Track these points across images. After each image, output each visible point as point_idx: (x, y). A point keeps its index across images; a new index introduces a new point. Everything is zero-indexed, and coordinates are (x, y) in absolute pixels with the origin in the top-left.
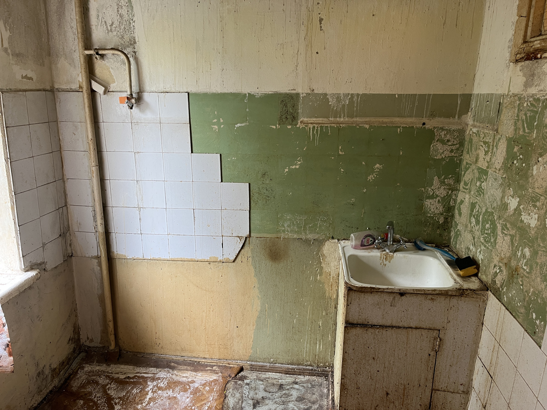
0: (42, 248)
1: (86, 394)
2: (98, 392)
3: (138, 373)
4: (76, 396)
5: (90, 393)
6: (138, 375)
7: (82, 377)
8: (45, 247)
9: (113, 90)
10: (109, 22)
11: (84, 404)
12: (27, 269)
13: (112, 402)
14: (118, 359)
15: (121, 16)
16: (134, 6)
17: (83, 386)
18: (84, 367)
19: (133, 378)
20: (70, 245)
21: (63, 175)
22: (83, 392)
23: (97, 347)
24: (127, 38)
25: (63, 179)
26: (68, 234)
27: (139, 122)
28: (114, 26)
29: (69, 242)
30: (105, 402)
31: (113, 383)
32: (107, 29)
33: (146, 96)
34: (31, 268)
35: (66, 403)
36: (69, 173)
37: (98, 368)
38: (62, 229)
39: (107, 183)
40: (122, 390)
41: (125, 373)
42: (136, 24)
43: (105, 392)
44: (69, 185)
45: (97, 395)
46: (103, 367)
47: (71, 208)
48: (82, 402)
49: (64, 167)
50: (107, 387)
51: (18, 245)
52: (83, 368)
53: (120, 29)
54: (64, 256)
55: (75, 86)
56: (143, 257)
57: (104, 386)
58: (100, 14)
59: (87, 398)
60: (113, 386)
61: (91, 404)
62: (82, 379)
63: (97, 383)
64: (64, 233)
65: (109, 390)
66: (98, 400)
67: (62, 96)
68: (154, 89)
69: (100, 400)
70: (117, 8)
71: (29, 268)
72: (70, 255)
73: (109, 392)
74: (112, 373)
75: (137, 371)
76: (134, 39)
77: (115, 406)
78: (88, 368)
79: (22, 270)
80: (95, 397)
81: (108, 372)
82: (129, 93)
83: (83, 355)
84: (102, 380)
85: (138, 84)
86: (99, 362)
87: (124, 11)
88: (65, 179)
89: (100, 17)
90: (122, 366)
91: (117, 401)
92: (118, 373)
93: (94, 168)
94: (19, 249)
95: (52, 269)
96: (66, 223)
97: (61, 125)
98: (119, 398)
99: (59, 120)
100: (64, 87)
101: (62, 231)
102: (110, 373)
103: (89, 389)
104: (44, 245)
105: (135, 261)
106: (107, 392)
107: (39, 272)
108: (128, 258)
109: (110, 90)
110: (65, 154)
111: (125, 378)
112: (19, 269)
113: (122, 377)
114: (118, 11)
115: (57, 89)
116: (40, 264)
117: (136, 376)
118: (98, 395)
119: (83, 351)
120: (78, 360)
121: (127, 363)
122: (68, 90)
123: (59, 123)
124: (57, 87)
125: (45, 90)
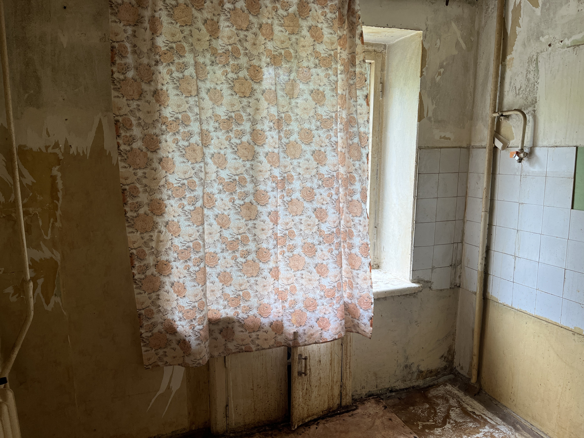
0: (431, 270)
1: (435, 403)
2: (444, 407)
3: (484, 415)
4: (427, 400)
5: (438, 405)
6: (483, 416)
7: (441, 390)
8: (434, 270)
9: (512, 146)
10: (518, 87)
11: (428, 408)
12: (414, 281)
13: (448, 420)
14: (475, 395)
15: (528, 80)
16: (540, 70)
17: (437, 397)
18: (447, 385)
19: (478, 416)
20: (460, 277)
21: (464, 217)
22: (434, 401)
23: (464, 376)
24: (530, 99)
25: (463, 221)
26: (459, 267)
27: (528, 175)
28: (521, 89)
29: (458, 274)
30: (443, 417)
31: (459, 409)
32: (516, 93)
33: (538, 151)
34: (418, 282)
35: (418, 400)
36: (468, 217)
37: (456, 392)
38: (453, 261)
39: (494, 228)
40: (462, 418)
41: (474, 408)
42: (539, 86)
43: (448, 410)
44: (468, 226)
45: (441, 409)
46: (461, 394)
47: (466, 246)
48: (428, 406)
49: (467, 210)
50: (452, 408)
51: (411, 260)
52: (445, 385)
53: (526, 92)
54: (451, 284)
55: (484, 144)
56: (512, 305)
57: (450, 407)
58: (513, 81)
59: (433, 406)
60: (458, 410)
61: (432, 411)
62: (440, 392)
63: (447, 401)
64: (455, 265)
65: (452, 411)
66: (439, 412)
67: (474, 152)
68: (545, 144)
69: (441, 413)
70: (526, 74)
71: (416, 280)
72: (458, 285)
73: (451, 412)
74: (464, 402)
75: (484, 413)
76: (536, 98)
77: (447, 424)
78: (449, 387)
79: (410, 280)
80: (439, 409)
81: (461, 400)
82: (520, 148)
83: (452, 376)
84: (452, 402)
85: (532, 139)
86: (460, 388)
87: (531, 76)
88: (465, 221)
89: (512, 84)
90: (475, 402)
91: (452, 422)
92: (468, 405)
93: (483, 213)
94: (411, 264)
95: (437, 290)
96: (458, 258)
97: (470, 175)
98: (455, 421)
99: (470, 171)
100: (477, 144)
101: (454, 263)
102: (462, 401)
103: (440, 401)
104: (433, 268)
105: (505, 307)
106: (450, 411)
107: (422, 287)
108: (500, 302)
109: (509, 146)
110: (469, 200)
111: (470, 412)
112: (408, 279)
113: (469, 409)
114: (527, 76)
115: (472, 146)
116: (427, 282)
117: (481, 416)
118: (442, 409)
119: (453, 374)
120: (446, 378)
121: (480, 402)
122: (479, 147)
123: (469, 173)
124: (472, 144)
125: (460, 147)
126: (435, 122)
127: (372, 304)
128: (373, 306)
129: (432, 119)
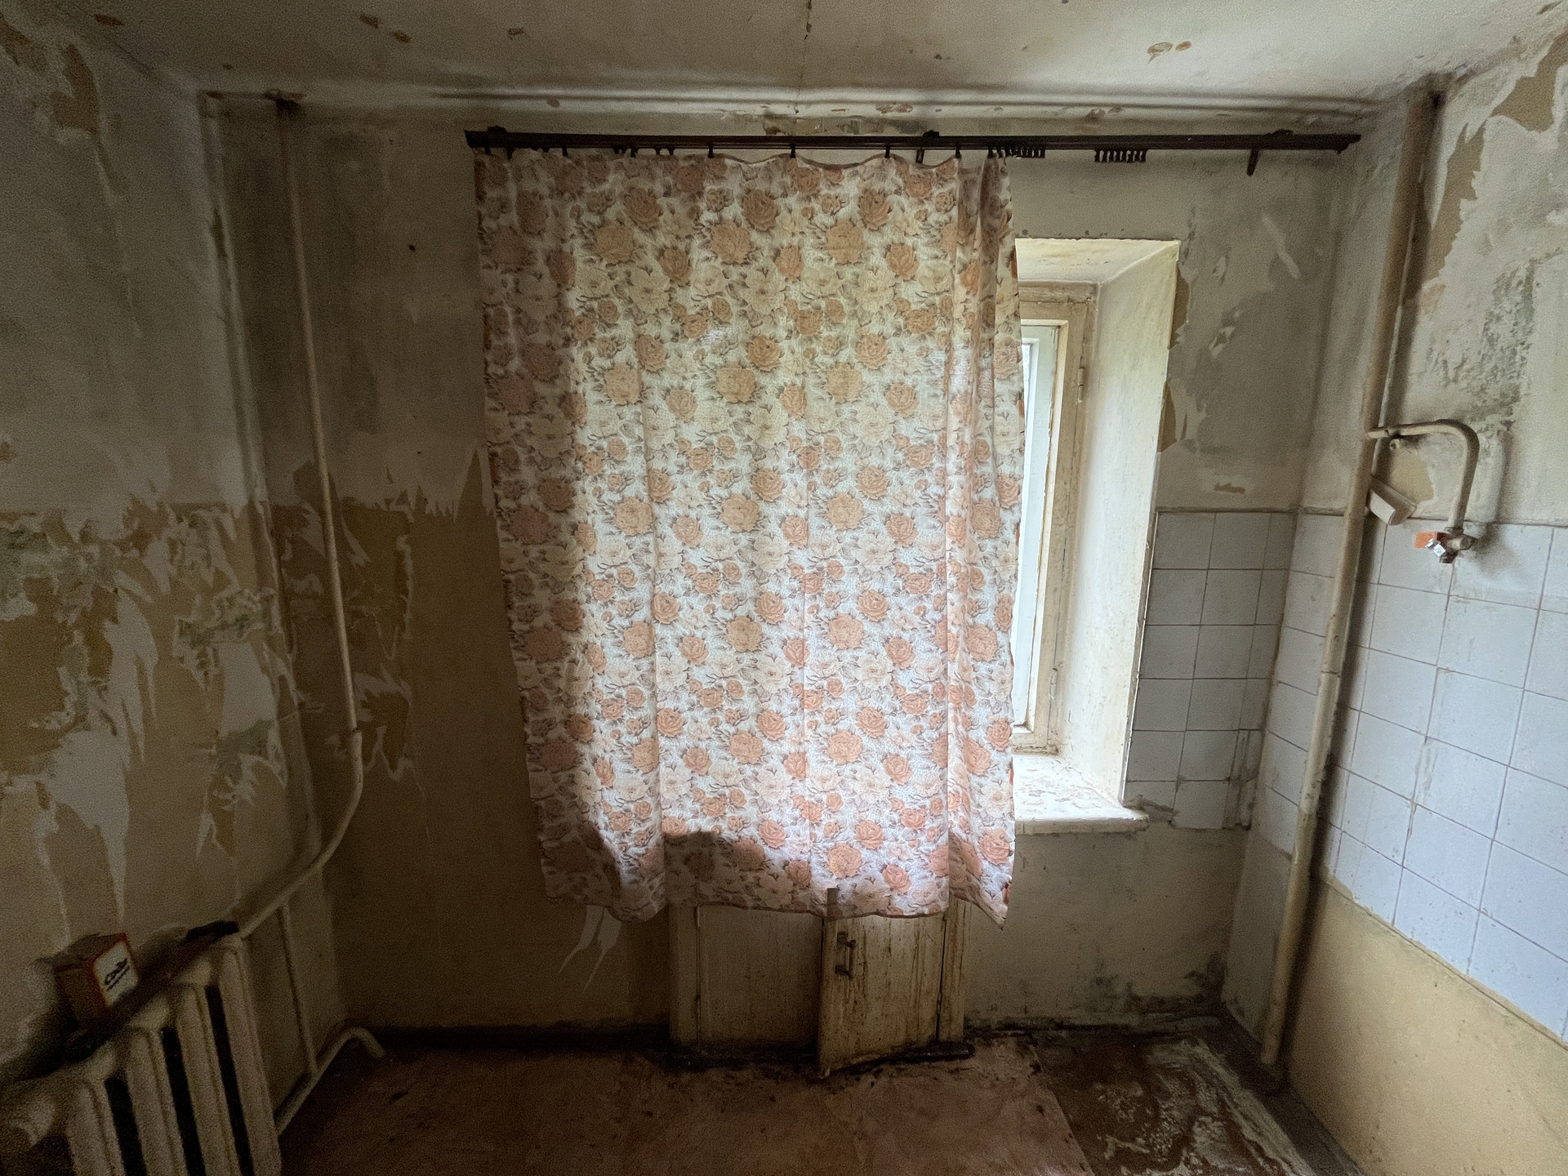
0: (1174, 784)
1: (1159, 1089)
2: (1180, 1108)
3: (1289, 1164)
4: (1142, 1072)
5: (1167, 1096)
6: (1285, 1167)
7: (1179, 1055)
8: (1183, 785)
9: (1424, 515)
10: (1454, 360)
11: (1139, 1100)
12: (1130, 804)
13: (1184, 1152)
14: (1269, 1095)
15: (1492, 341)
16: (1538, 309)
17: (1168, 1072)
18: (1198, 1044)
19: (1268, 1160)
20: (1251, 806)
21: (1272, 672)
22: (1159, 1080)
23: (1245, 1032)
24: (1493, 392)
25: (1270, 681)
26: (1250, 784)
27: (1473, 596)
28: (1466, 367)
29: (1248, 800)
30: (1173, 1138)
31: (1220, 1124)
32: (1446, 377)
33: (1512, 535)
34: (1140, 807)
35: (1118, 1066)
36: (1284, 671)
37: (1220, 1070)
38: (1236, 768)
39: (1354, 716)
40: (1225, 1154)
41: (1260, 1134)
42: (1531, 355)
43: (1191, 1121)
44: (1280, 695)
45: (1173, 1110)
46: (1230, 1079)
47: (1269, 737)
48: (1140, 1092)
49: (1279, 656)
50: (1203, 1118)
51: (1125, 759)
52: (1194, 1043)
53: (1481, 373)
54: (1227, 820)
55: (1337, 505)
56: (1393, 923)
57: (1199, 1111)
58: (1437, 347)
59: (1154, 1095)
60: (1216, 1128)
61: (1148, 1111)
62: (1179, 1058)
63: (1194, 1093)
64: (1239, 778)
65: (1200, 1126)
66: (1166, 1120)
67: (1309, 522)
68: (1544, 516)
69: (1169, 1123)
70: (1486, 324)
71: (1135, 803)
72: (1245, 824)
73: (1196, 1129)
74: (1236, 1106)
75: (1288, 1157)
76: (1516, 390)
77: (1182, 1166)
78: (1202, 1051)
79: (1120, 801)
80: (1165, 1110)
81: (1230, 1095)
82: (1451, 523)
83: (1213, 1021)
84: (1205, 1098)
85: (1495, 502)
86: (1231, 1063)
87: (1502, 330)
88: (1274, 682)
89: (1435, 354)
90: (1268, 1117)
91: (1195, 1161)
92: (1246, 1118)
93: (1324, 675)
94: (1123, 767)
95: (1188, 829)
96: (1250, 764)
97: (1295, 579)
98: (1205, 1161)
99: (1293, 568)
100: (1319, 505)
101: (1236, 773)
102: (1232, 1101)
103: (1171, 1085)
104: (1180, 781)
105: (1370, 918)
106: (1193, 1124)
107: (1146, 821)
108: (1357, 901)
109: (1414, 516)
110: (1288, 635)
111: (1250, 1141)
112: (1116, 797)
113: (1248, 1133)
114: (1486, 330)
115: (1305, 509)
116: (1164, 809)
117: (1279, 1166)
118: (1175, 1113)
119: (1217, 1016)
120: (1201, 1022)
121: (1278, 1117)
122: (1324, 511)
123: (1291, 573)
124: (1306, 504)
125: (1271, 511)
126: (1202, 450)
127: (1010, 855)
128: (1011, 859)
129: (1197, 445)
